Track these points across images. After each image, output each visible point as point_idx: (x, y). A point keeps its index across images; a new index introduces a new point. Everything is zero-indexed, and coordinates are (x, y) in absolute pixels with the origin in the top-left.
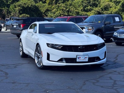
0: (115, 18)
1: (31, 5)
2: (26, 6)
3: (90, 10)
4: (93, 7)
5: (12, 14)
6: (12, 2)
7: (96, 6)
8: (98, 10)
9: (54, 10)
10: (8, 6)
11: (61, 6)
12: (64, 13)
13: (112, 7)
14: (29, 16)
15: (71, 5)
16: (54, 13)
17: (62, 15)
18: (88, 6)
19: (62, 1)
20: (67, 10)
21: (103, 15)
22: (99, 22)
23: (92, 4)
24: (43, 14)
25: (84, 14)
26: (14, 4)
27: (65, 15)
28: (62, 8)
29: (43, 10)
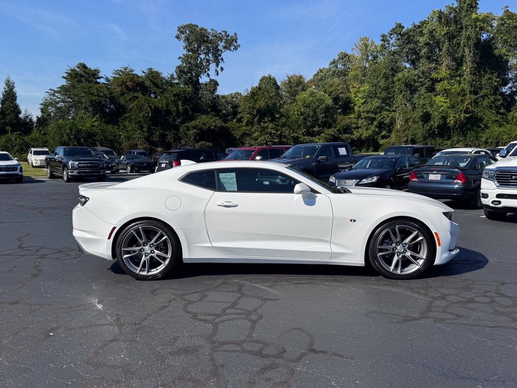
0: (339, 149)
1: (215, 126)
2: (207, 127)
3: (319, 133)
4: (323, 127)
5: (183, 142)
6: (182, 121)
7: (330, 127)
8: (332, 133)
9: (255, 135)
10: (176, 128)
11: (268, 127)
12: (273, 138)
13: (361, 128)
14: (211, 144)
15: (284, 125)
16: (256, 139)
17: (269, 143)
18: (315, 127)
19: (270, 118)
20: (278, 133)
21: (313, 145)
22: (308, 157)
23: (322, 123)
24: (237, 141)
25: (308, 140)
26: (186, 124)
27: (275, 143)
28: (269, 130)
29: (237, 134)
